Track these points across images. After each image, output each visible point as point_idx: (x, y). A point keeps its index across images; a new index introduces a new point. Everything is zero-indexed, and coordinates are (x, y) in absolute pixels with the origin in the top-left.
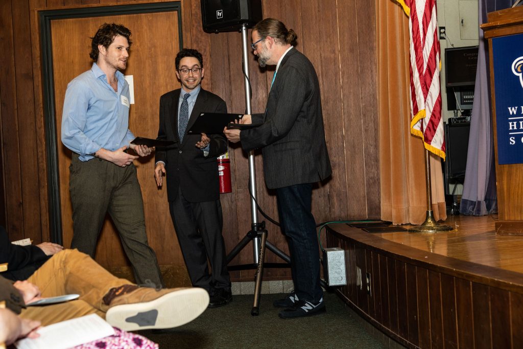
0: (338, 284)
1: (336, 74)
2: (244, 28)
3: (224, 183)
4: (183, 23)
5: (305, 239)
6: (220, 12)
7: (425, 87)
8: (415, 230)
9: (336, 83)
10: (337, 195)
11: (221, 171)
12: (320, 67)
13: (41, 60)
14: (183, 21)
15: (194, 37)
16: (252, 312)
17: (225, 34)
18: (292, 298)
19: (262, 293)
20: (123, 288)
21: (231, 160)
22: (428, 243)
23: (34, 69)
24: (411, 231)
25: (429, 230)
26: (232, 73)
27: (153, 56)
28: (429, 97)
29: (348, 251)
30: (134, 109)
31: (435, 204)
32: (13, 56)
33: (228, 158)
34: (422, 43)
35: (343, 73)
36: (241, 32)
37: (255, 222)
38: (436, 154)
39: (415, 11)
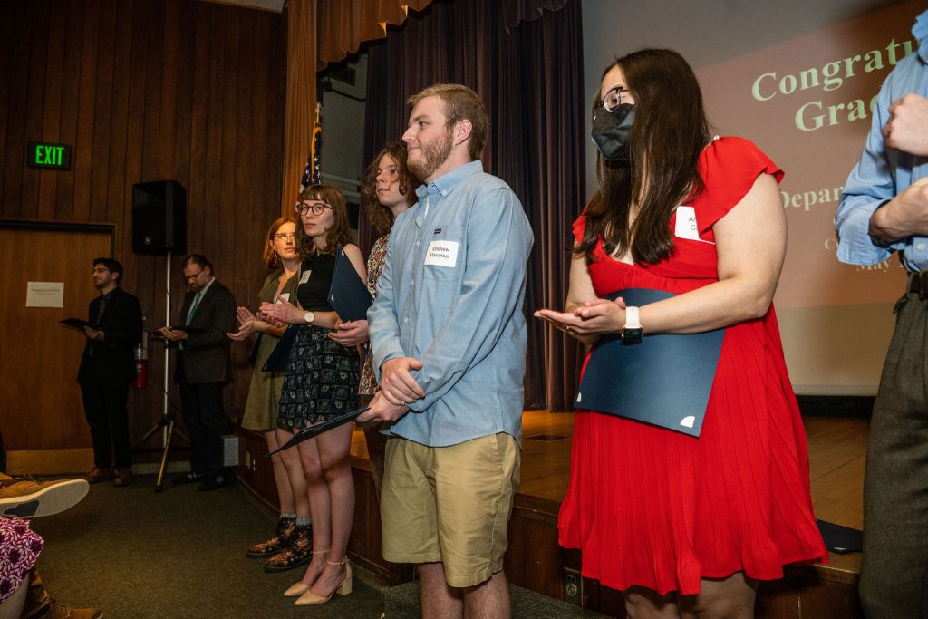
0: (232, 465)
2: (168, 253)
3: (141, 379)
4: (116, 244)
6: (148, 239)
16: (155, 489)
17: (152, 256)
18: (190, 476)
19: (168, 471)
21: (149, 360)
29: (242, 438)
30: (62, 312)
33: (146, 358)
36: (167, 256)
37: (166, 412)
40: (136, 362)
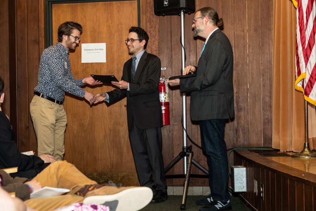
0: (241, 191)
1: (244, 46)
2: (182, 13)
3: (165, 118)
4: (141, 8)
5: (220, 157)
6: (166, 2)
7: (306, 57)
8: (296, 156)
9: (244, 53)
10: (242, 129)
11: (163, 110)
12: (233, 41)
13: (44, 31)
14: (141, 7)
15: (148, 18)
16: (181, 207)
17: (169, 16)
18: (209, 199)
19: (188, 194)
20: (94, 186)
21: (170, 103)
22: (305, 165)
23: (40, 38)
24: (293, 156)
25: (306, 156)
26: (173, 43)
27: (120, 30)
28: (308, 64)
29: (248, 168)
30: (106, 66)
31: (311, 139)
32: (26, 28)
33: (168, 101)
34: (305, 26)
35: (249, 46)
36: (180, 16)
37: (185, 146)
38: (313, 104)
39: (301, 4)
40: (161, 104)
